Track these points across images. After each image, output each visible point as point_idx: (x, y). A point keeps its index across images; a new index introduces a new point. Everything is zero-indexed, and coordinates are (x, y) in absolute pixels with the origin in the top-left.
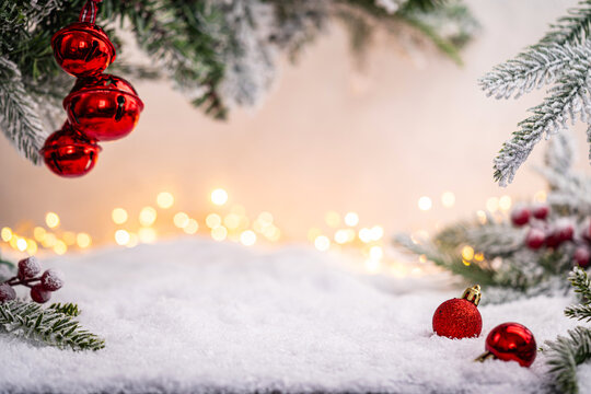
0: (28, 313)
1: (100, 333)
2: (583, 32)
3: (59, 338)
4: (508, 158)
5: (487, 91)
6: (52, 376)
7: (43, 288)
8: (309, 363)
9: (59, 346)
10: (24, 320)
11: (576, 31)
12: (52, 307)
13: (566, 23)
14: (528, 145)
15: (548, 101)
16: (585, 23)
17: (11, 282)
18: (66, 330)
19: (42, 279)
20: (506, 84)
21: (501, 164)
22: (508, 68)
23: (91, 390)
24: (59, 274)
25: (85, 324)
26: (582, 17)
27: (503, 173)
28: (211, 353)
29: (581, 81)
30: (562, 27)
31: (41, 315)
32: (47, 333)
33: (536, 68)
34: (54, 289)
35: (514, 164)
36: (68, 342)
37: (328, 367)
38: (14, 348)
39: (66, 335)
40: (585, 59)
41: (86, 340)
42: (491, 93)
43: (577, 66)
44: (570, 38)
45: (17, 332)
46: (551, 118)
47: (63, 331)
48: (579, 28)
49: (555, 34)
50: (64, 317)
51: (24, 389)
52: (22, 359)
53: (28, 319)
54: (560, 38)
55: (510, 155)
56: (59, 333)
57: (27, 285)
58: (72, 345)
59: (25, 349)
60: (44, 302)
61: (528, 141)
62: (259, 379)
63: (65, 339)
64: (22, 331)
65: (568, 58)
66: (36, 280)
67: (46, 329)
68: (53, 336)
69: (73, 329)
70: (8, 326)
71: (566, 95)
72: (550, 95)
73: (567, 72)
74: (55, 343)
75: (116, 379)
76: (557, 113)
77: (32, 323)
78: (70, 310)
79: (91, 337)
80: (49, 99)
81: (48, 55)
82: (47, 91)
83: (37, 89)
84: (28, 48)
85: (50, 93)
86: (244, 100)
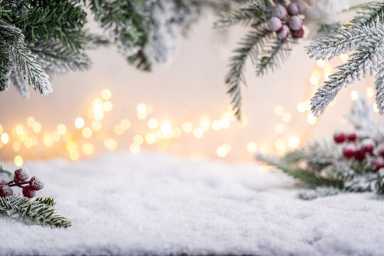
0: (21, 203)
1: (68, 217)
2: (378, 17)
3: (42, 220)
4: (320, 98)
5: (310, 54)
6: (38, 244)
7: (30, 189)
8: (205, 235)
9: (42, 225)
10: (19, 208)
11: (374, 16)
12: (37, 200)
13: (368, 11)
14: (334, 90)
15: (348, 62)
16: (379, 12)
17: (10, 184)
18: (47, 215)
19: (30, 182)
20: (323, 50)
21: (315, 102)
22: (324, 40)
23: (64, 254)
24: (41, 179)
25: (58, 211)
26: (378, 7)
27: (317, 108)
28: (141, 229)
29: (371, 50)
30: (365, 13)
31: (30, 206)
32: (34, 217)
33: (343, 41)
34: (38, 189)
35: (324, 102)
36: (48, 222)
37: (217, 238)
38: (13, 226)
39: (46, 218)
40: (376, 35)
41: (59, 221)
42: (312, 56)
43: (370, 40)
44: (369, 21)
45: (14, 216)
46: (350, 73)
47: (45, 215)
48: (376, 15)
49: (360, 18)
50: (45, 206)
51: (21, 253)
52: (18, 233)
53: (21, 208)
54: (363, 20)
55: (322, 96)
56: (42, 216)
57: (20, 186)
58: (50, 224)
59: (20, 226)
60: (31, 197)
61: (334, 87)
62: (173, 246)
63: (45, 220)
64: (18, 215)
65: (365, 35)
66: (26, 183)
67: (33, 214)
68: (38, 218)
69: (51, 214)
70: (9, 212)
71: (361, 58)
72: (351, 59)
73: (363, 43)
74: (39, 222)
75: (80, 246)
76: (354, 70)
77: (24, 210)
78: (49, 202)
79: (62, 219)
80: (42, 57)
81: (41, 24)
82: (41, 50)
83: (34, 49)
84: (27, 18)
85: (42, 52)
86: (160, 59)
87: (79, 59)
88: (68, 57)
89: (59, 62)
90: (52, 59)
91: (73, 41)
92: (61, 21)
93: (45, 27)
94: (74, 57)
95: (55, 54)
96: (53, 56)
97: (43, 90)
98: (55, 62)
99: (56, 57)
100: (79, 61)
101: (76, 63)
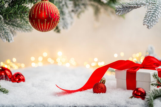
6: (14, 102)
8: (84, 99)
23: (25, 106)
37: (89, 100)
62: (71, 103)
80: (11, 26)
81: (11, 13)
82: (10, 23)
83: (8, 23)
84: (5, 11)
85: (11, 24)
86: (65, 27)
87: (27, 27)
88: (22, 27)
89: (18, 29)
90: (15, 27)
91: (25, 20)
92: (20, 13)
93: (13, 15)
94: (25, 27)
95: (17, 25)
96: (16, 26)
97: (10, 41)
98: (17, 29)
99: (17, 26)
100: (27, 29)
101: (26, 29)
